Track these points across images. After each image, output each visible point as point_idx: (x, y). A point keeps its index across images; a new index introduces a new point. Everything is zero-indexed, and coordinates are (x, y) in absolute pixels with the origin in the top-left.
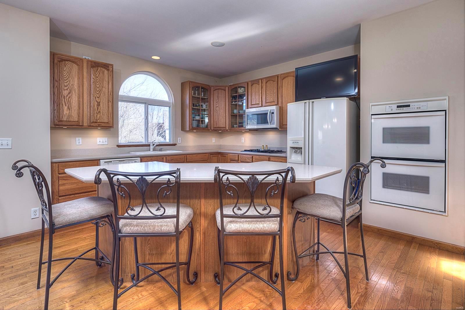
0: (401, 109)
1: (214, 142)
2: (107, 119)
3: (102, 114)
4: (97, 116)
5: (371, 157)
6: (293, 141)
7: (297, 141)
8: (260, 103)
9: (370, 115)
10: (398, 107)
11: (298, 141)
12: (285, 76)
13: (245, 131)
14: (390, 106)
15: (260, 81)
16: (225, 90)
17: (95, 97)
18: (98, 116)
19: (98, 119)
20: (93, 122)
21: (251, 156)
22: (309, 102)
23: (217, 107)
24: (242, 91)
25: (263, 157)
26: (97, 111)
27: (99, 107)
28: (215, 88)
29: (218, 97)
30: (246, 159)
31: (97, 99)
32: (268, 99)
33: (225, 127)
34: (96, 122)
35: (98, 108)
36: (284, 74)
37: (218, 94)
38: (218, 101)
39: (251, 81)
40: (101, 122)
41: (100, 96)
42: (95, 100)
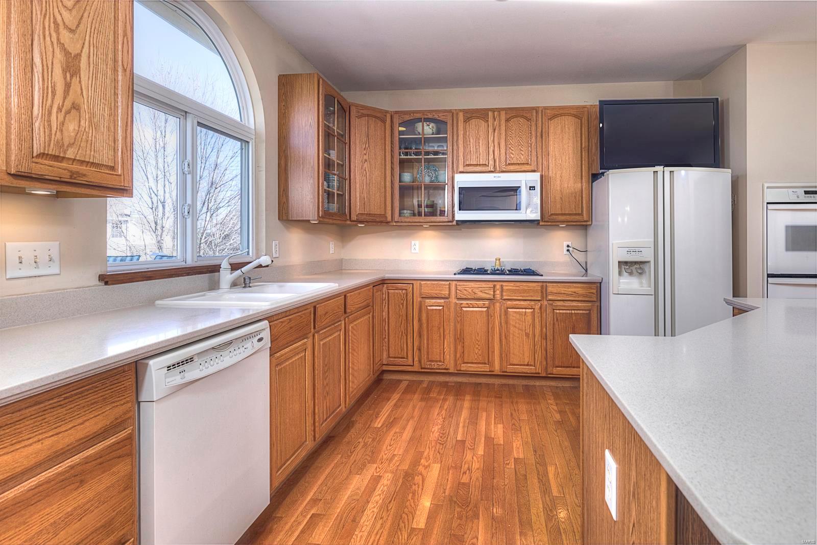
0: (811, 197)
1: (333, 252)
2: (111, 153)
3: (90, 121)
4: (63, 123)
5: (767, 274)
6: (627, 249)
7: (637, 249)
8: (491, 162)
9: (766, 204)
10: (806, 192)
11: (641, 249)
12: (558, 113)
13: (430, 226)
14: (795, 190)
15: (490, 114)
16: (384, 121)
17: (55, 22)
18: (71, 127)
19: (66, 144)
20: (42, 155)
21: (491, 285)
22: (663, 172)
23: (366, 161)
24: (431, 131)
25: (524, 284)
26: (65, 98)
27: (75, 81)
28: (362, 111)
29: (368, 136)
30: (477, 291)
31: (65, 36)
32: (512, 156)
33: (384, 213)
34: (56, 158)
35: (68, 86)
36: (553, 108)
37: (368, 128)
38: (367, 145)
39: (465, 112)
40: (82, 162)
41: (78, 26)
42: (54, 35)
